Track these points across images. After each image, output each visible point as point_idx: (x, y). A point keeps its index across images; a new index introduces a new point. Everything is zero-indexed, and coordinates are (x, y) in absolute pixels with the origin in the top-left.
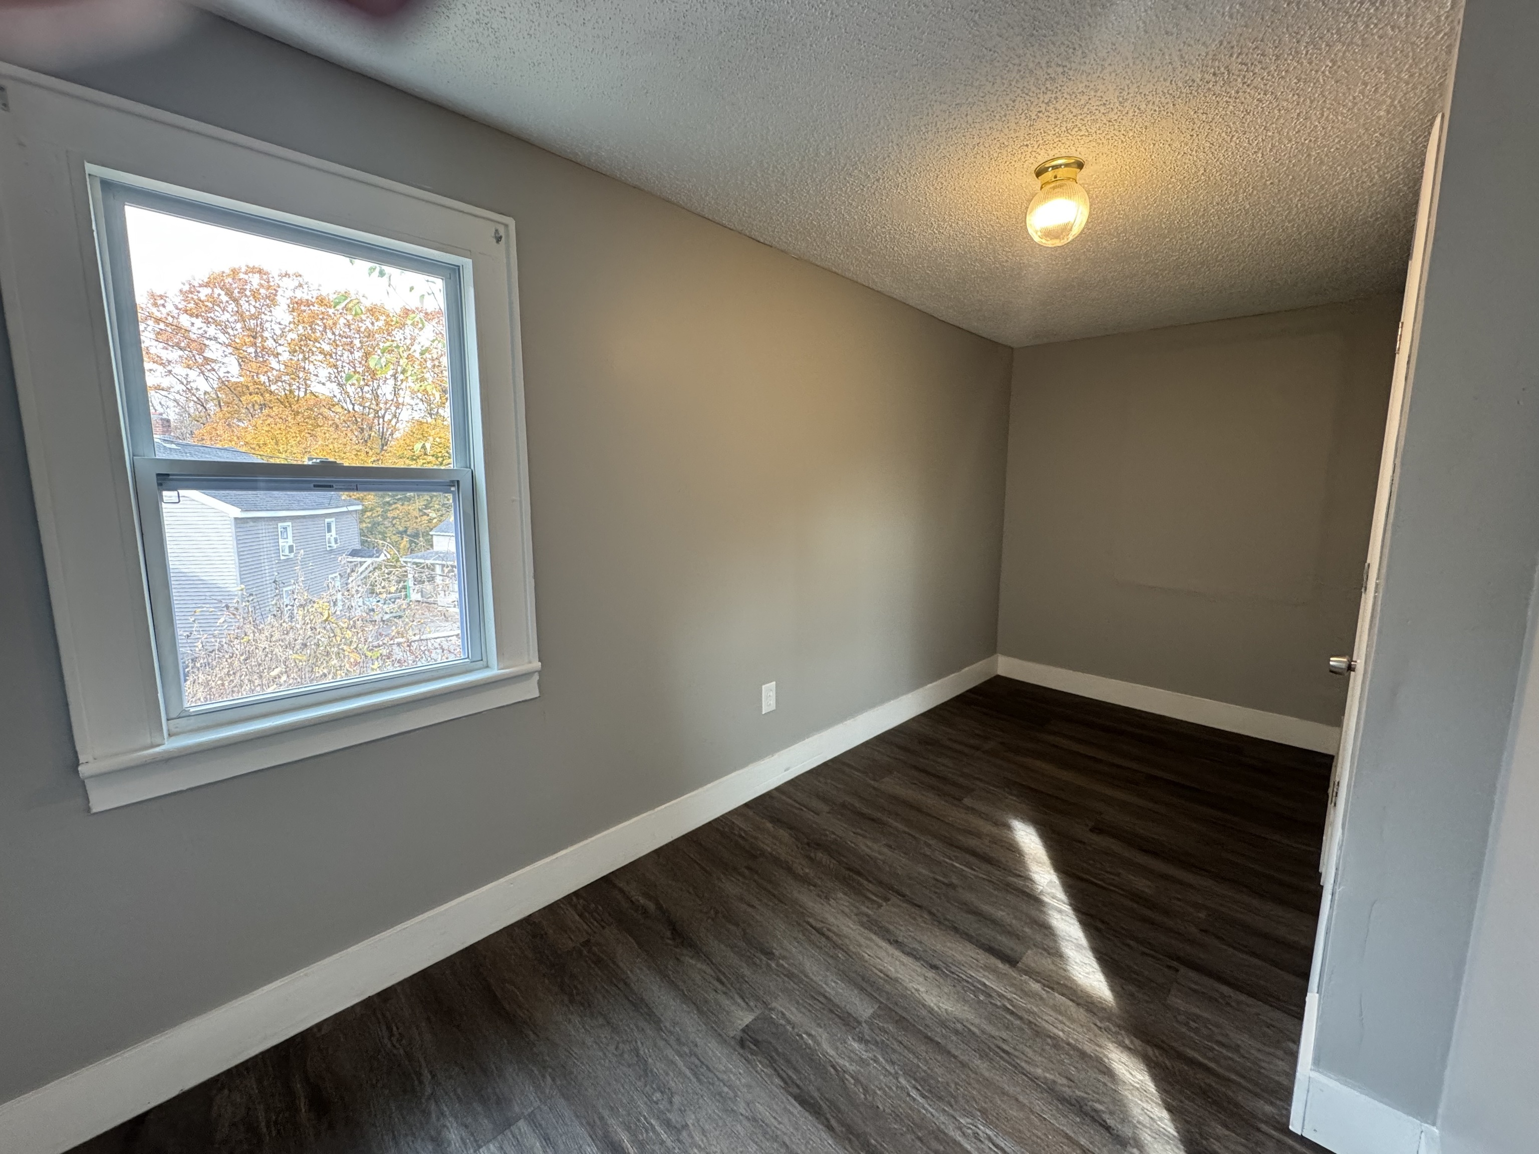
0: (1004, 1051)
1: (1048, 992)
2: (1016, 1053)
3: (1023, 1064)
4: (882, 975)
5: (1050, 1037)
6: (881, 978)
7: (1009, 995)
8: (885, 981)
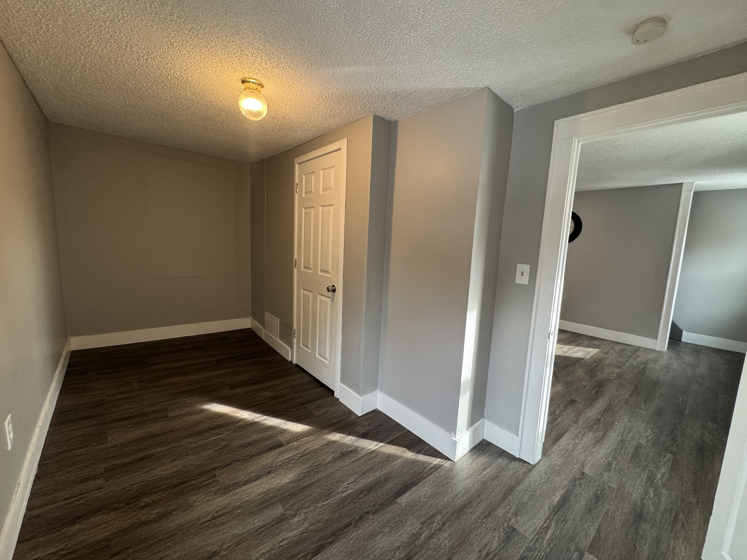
0: (318, 465)
1: (299, 441)
2: (320, 462)
3: (325, 462)
4: (262, 495)
5: (317, 450)
6: (264, 496)
7: (296, 453)
8: (266, 495)
